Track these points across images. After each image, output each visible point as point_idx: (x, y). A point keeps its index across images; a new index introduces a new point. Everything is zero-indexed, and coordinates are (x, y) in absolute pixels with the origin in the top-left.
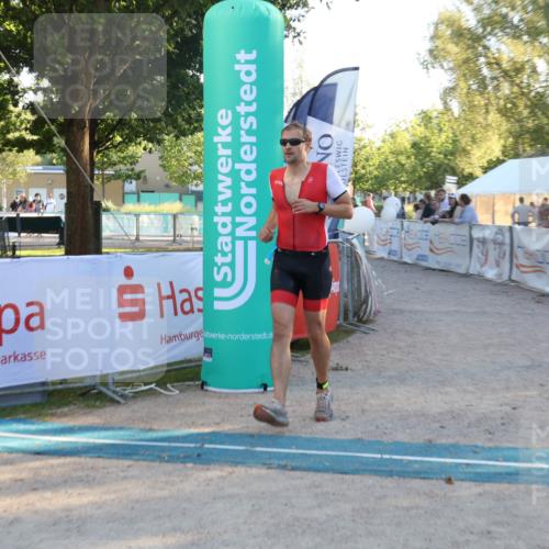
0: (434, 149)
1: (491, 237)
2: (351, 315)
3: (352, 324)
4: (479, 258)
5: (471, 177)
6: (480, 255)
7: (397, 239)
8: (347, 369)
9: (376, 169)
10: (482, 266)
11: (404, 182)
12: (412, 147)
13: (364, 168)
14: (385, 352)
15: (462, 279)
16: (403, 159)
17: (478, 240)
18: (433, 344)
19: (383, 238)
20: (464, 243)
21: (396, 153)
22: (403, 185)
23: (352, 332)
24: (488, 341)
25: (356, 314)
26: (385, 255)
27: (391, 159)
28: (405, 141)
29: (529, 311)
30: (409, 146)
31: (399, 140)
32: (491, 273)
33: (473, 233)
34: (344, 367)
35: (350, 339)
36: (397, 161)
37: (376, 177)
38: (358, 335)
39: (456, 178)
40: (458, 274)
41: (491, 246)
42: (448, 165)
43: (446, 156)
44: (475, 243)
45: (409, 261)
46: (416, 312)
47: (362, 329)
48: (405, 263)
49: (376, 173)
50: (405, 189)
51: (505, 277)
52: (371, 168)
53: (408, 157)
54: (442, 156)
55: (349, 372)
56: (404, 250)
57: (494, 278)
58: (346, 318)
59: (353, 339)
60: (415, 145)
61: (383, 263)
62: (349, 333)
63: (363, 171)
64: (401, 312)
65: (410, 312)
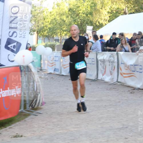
0: (81, 12)
1: (107, 59)
2: (28, 106)
3: (28, 111)
4: (101, 71)
5: (101, 26)
6: (102, 69)
7: (58, 62)
8: (22, 136)
9: (50, 24)
10: (103, 75)
11: (65, 31)
12: (69, 11)
13: (43, 23)
14: (44, 125)
15: (92, 83)
16: (64, 18)
17: (101, 60)
18: (72, 119)
19: (51, 62)
20: (93, 63)
21: (61, 15)
22: (65, 33)
23: (29, 115)
24: (101, 116)
25: (31, 105)
26: (52, 72)
27: (58, 18)
28: (65, 8)
29: (126, 98)
30: (67, 10)
31: (61, 7)
32: (107, 79)
33: (98, 57)
34: (20, 135)
35: (26, 119)
36: (61, 19)
37: (50, 28)
38: (32, 116)
39: (92, 27)
40: (91, 80)
41: (107, 64)
42: (88, 20)
43: (87, 15)
44: (99, 62)
45: (65, 74)
46: (65, 102)
47: (34, 113)
48: (63, 75)
49: (49, 26)
50: (66, 35)
51: (115, 80)
52: (47, 24)
53: (67, 17)
54: (84, 15)
55: (23, 138)
56: (63, 69)
57: (110, 81)
58: (25, 108)
59: (28, 119)
60: (70, 10)
61: (51, 76)
62: (26, 116)
63: (43, 25)
64: (58, 102)
65: (62, 102)
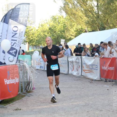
0: (57, 30)
2: (24, 90)
3: (24, 93)
5: (70, 39)
8: (20, 110)
9: (37, 37)
10: (72, 71)
12: (49, 29)
13: (32, 37)
14: (35, 103)
15: (65, 76)
16: (46, 34)
20: (66, 63)
21: (44, 32)
23: (24, 96)
25: (26, 89)
26: (39, 68)
27: (42, 34)
28: (47, 27)
29: (87, 86)
30: (48, 29)
31: (44, 27)
32: (75, 73)
33: (69, 59)
34: (19, 109)
35: (23, 99)
36: (44, 34)
37: (37, 40)
38: (26, 97)
39: (64, 40)
40: (64, 74)
41: (75, 64)
43: (61, 32)
47: (28, 95)
48: (46, 71)
49: (36, 39)
51: (80, 74)
52: (35, 37)
53: (48, 33)
54: (59, 32)
55: (21, 111)
56: (46, 66)
57: (77, 75)
58: (22, 91)
60: (50, 29)
63: (32, 39)
64: (43, 88)
65: (46, 88)
